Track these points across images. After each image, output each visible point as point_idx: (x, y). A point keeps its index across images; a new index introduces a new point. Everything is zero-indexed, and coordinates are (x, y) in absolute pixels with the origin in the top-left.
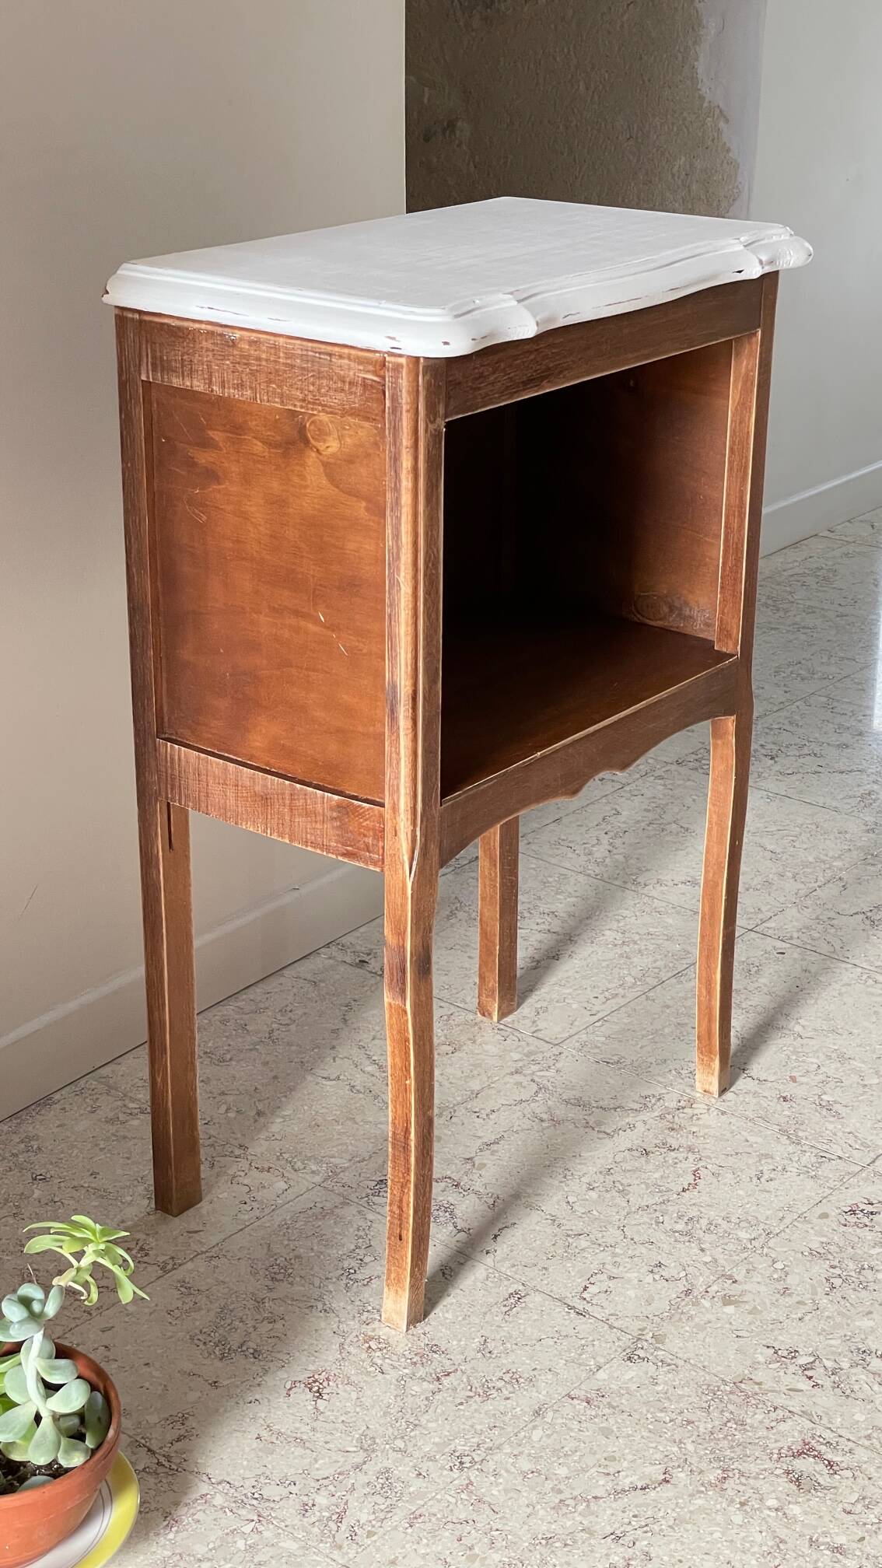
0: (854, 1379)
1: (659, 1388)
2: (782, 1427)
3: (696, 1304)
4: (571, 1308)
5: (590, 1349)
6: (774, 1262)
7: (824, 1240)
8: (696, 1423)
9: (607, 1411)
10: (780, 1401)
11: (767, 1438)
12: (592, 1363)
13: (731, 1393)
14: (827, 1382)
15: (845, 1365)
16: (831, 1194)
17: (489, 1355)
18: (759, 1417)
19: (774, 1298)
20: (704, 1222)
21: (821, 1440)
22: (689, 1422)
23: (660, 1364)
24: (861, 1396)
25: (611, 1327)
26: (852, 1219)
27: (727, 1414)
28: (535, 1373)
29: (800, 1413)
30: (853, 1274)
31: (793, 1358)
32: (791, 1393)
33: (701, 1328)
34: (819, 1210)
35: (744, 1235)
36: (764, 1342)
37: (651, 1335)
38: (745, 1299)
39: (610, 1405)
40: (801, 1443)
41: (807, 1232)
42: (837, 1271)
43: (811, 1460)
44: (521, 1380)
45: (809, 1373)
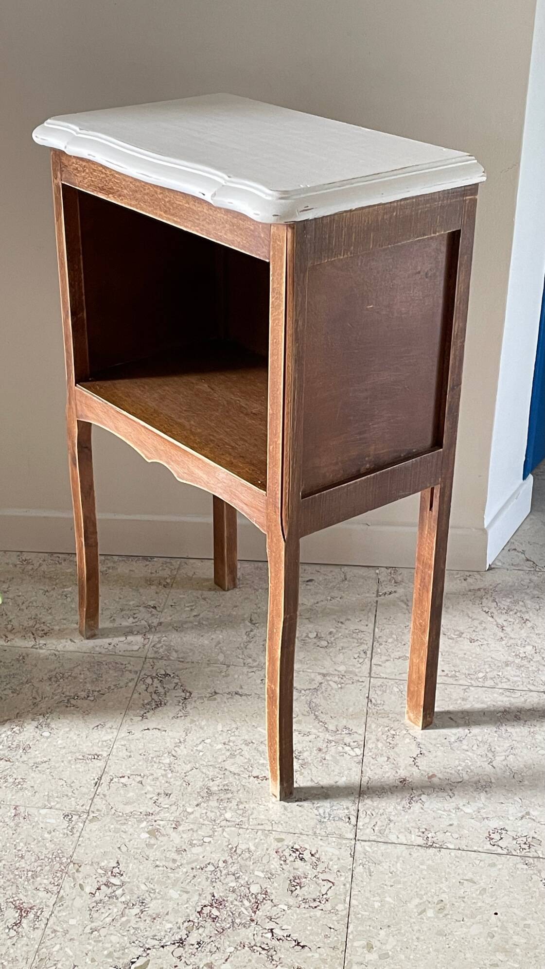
0: (111, 907)
1: (46, 835)
2: (42, 894)
3: (140, 821)
4: (100, 779)
5: (65, 798)
6: (210, 836)
7: (252, 848)
8: (23, 860)
9: (12, 824)
10: (67, 884)
11: (26, 891)
12: (52, 804)
13: (61, 864)
14: (98, 896)
15: (123, 899)
16: (307, 835)
17: (34, 767)
18: (45, 881)
19: (170, 849)
20: (230, 795)
21: (39, 913)
22: (22, 857)
23: (70, 828)
24: (95, 915)
25: (92, 800)
26: (287, 853)
27: (39, 868)
28: (31, 789)
29: (60, 896)
30: (224, 872)
31: (115, 876)
32: (77, 886)
33: (116, 831)
34: (283, 836)
35: (228, 815)
36: (121, 859)
37: (95, 815)
38: (160, 838)
39: (17, 825)
40: (30, 906)
41: (256, 839)
42: (221, 864)
43: (17, 915)
44: (19, 786)
45: (103, 887)
